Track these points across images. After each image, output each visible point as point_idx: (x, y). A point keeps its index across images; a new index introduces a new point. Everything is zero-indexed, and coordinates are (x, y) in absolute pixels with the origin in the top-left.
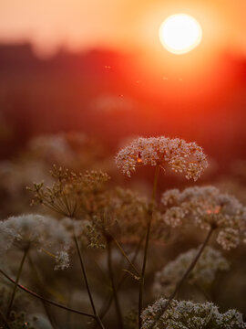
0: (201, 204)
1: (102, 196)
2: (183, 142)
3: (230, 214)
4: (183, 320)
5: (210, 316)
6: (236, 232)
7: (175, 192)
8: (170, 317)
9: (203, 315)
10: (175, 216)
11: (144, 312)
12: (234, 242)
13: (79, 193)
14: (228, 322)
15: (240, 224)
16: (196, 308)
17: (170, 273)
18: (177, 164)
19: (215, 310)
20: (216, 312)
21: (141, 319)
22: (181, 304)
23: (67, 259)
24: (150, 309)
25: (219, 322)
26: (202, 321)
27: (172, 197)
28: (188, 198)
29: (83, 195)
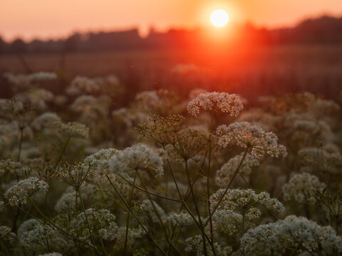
0: (240, 132)
1: (180, 132)
2: (227, 94)
3: (258, 137)
4: (234, 200)
5: (250, 197)
6: (262, 148)
7: (224, 126)
8: (226, 199)
9: (246, 196)
10: (225, 141)
11: (211, 197)
12: (261, 153)
13: (166, 132)
14: (262, 199)
15: (264, 143)
16: (242, 192)
17: (224, 170)
18: (225, 108)
19: (253, 193)
20: (254, 194)
21: (209, 202)
22: (233, 191)
23: (162, 170)
24: (214, 195)
25: (256, 200)
26: (246, 200)
27: (222, 130)
28: (232, 130)
29: (168, 134)
